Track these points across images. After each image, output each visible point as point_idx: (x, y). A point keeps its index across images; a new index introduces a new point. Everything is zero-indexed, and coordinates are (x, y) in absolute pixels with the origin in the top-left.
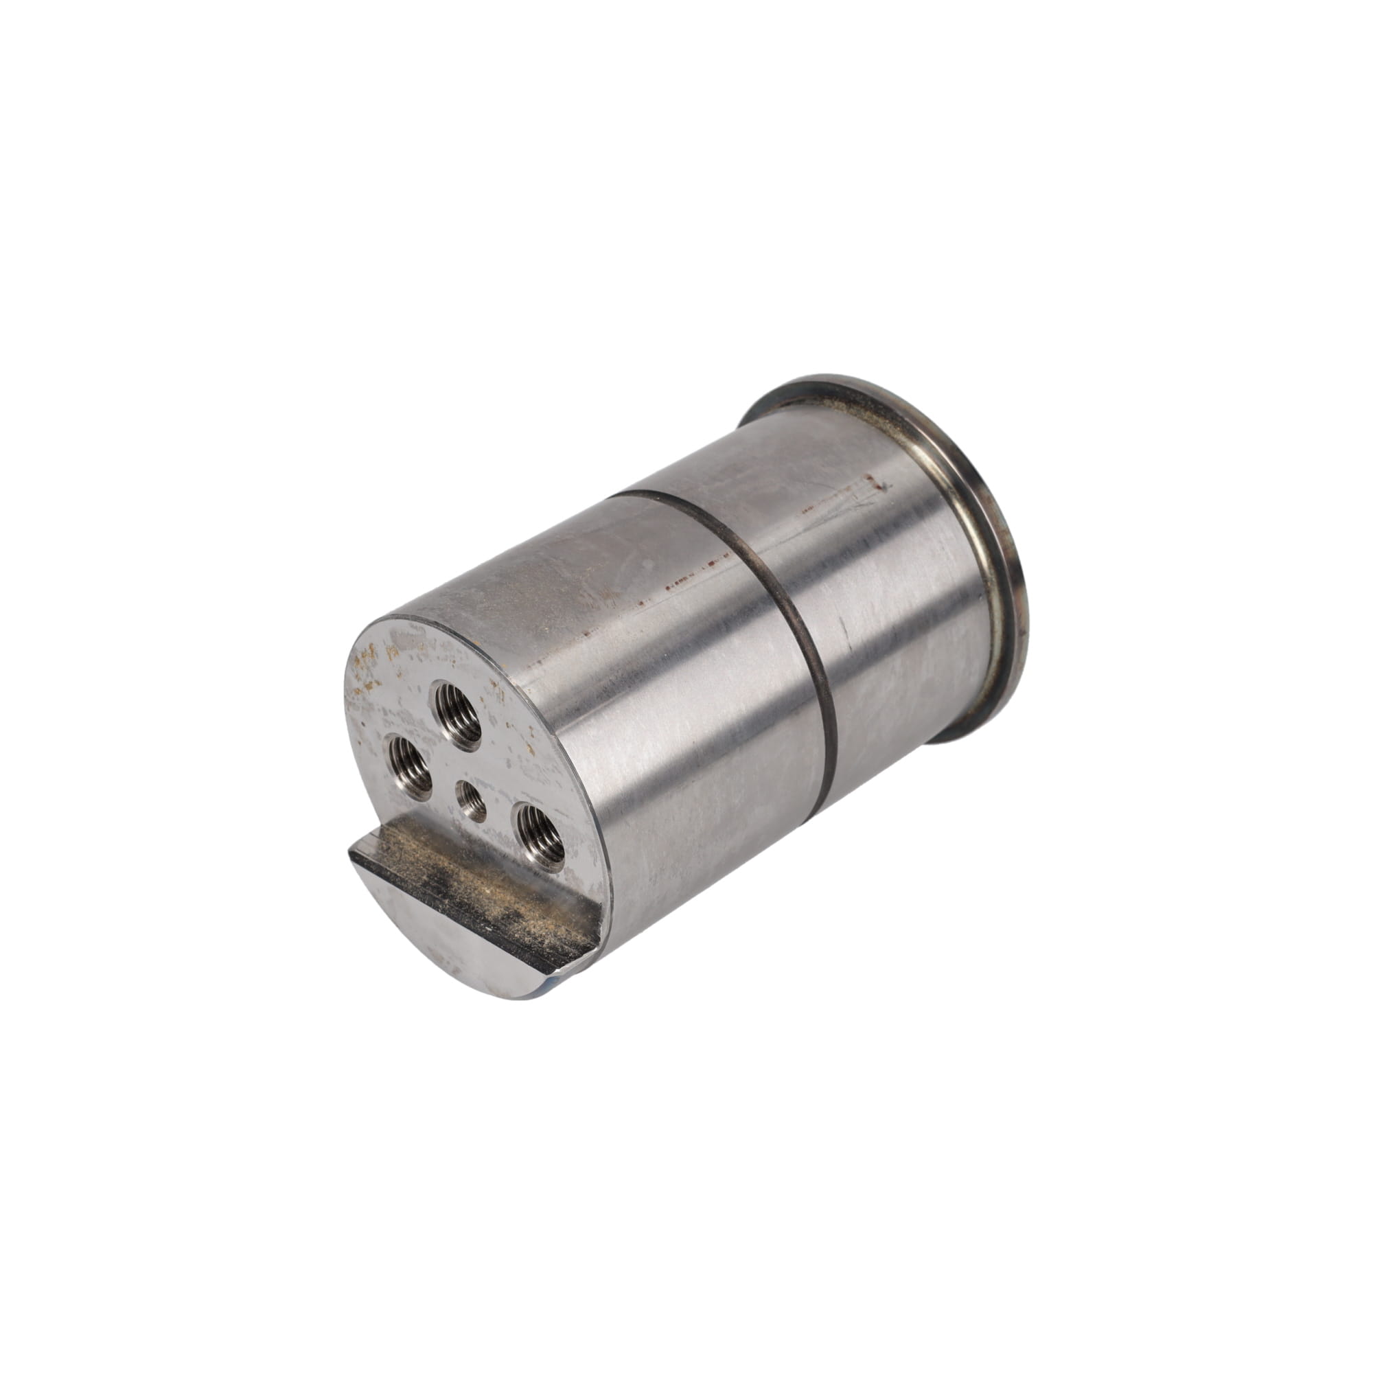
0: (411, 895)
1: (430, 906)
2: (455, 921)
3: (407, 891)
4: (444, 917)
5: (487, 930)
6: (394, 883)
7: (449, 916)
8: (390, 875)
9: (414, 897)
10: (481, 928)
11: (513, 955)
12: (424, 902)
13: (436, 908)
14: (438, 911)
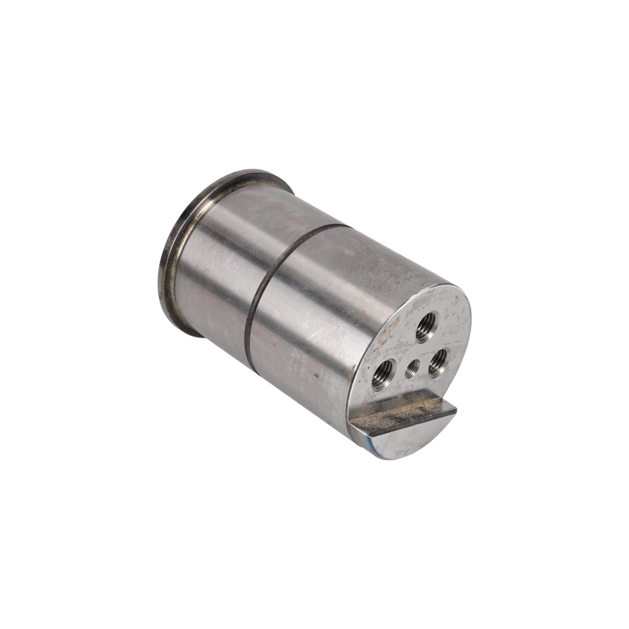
0: (401, 429)
1: (409, 426)
2: (420, 423)
3: (399, 429)
4: (416, 425)
5: (431, 417)
6: (393, 430)
7: (417, 423)
8: (389, 429)
9: (403, 428)
10: (429, 417)
11: (443, 417)
12: (407, 427)
13: (412, 425)
14: (413, 425)
